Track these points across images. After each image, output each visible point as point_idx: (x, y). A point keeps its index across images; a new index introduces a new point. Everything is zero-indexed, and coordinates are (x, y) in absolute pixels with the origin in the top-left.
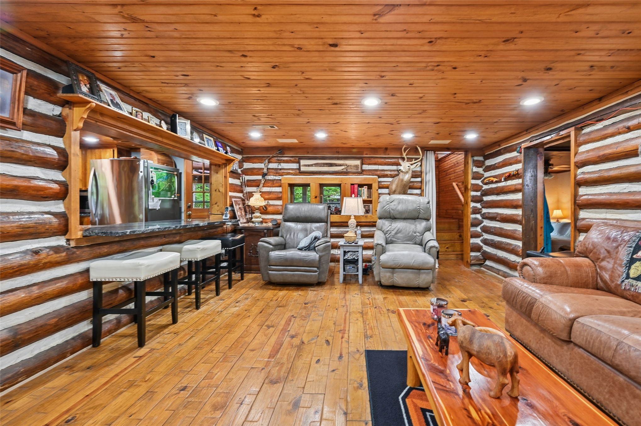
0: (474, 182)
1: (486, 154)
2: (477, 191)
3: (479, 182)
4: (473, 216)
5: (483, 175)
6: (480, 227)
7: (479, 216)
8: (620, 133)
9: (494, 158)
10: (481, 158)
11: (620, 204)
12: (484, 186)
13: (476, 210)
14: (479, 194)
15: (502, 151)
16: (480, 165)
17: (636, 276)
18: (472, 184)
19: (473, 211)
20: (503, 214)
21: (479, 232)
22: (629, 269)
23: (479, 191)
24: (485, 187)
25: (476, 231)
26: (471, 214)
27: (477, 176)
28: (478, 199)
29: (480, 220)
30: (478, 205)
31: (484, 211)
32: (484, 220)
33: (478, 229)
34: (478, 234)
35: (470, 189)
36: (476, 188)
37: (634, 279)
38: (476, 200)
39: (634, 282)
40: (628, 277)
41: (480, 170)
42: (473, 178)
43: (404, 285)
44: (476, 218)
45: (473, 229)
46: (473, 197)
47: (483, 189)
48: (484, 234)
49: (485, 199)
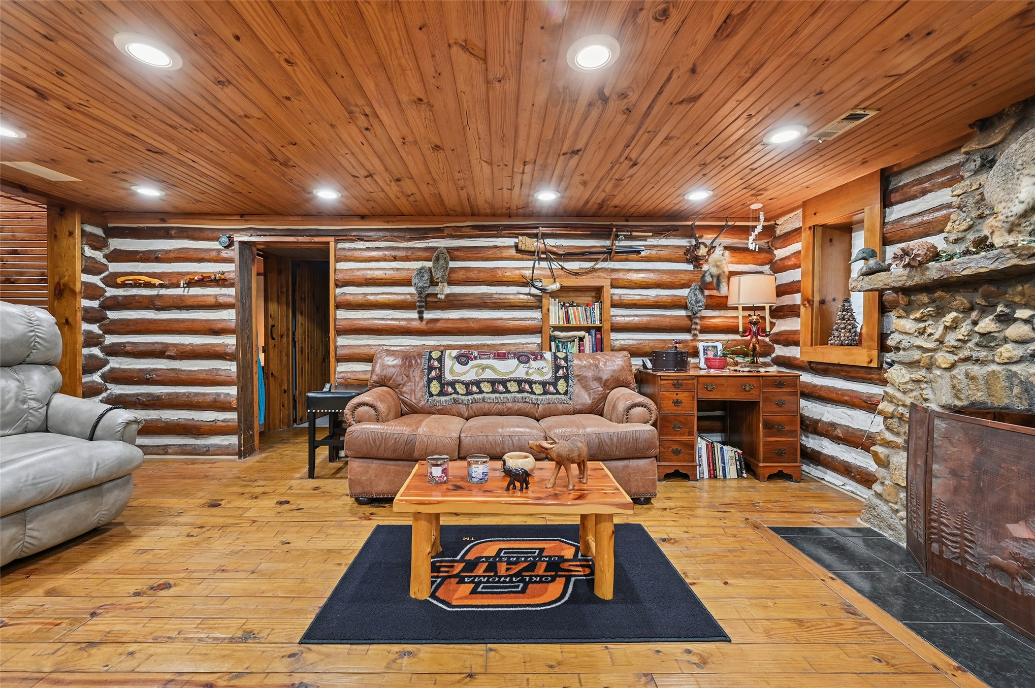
0: (86, 278)
1: (110, 225)
2: (92, 298)
3: (96, 280)
4: (85, 351)
5: (106, 268)
6: (99, 373)
7: (96, 351)
8: (385, 260)
9: (140, 238)
10: (99, 232)
11: (386, 330)
12: (107, 289)
13: (93, 338)
14: (95, 304)
15: (173, 232)
16: (98, 245)
17: (437, 392)
18: (83, 283)
19: (85, 340)
20: (183, 345)
21: (100, 384)
22: (429, 388)
23: (96, 299)
24: (110, 292)
25: (93, 382)
26: (84, 347)
27: (92, 268)
28: (98, 315)
29: (101, 359)
30: (95, 328)
31: (109, 340)
32: (109, 358)
33: (96, 377)
34: (97, 388)
35: (81, 292)
36: (91, 292)
37: (437, 395)
38: (90, 316)
39: (438, 398)
40: (431, 395)
41: (98, 255)
42: (85, 271)
43: (60, 539)
44: (92, 357)
45: (86, 379)
46: (86, 310)
47: (108, 294)
48: (109, 386)
49: (112, 315)
